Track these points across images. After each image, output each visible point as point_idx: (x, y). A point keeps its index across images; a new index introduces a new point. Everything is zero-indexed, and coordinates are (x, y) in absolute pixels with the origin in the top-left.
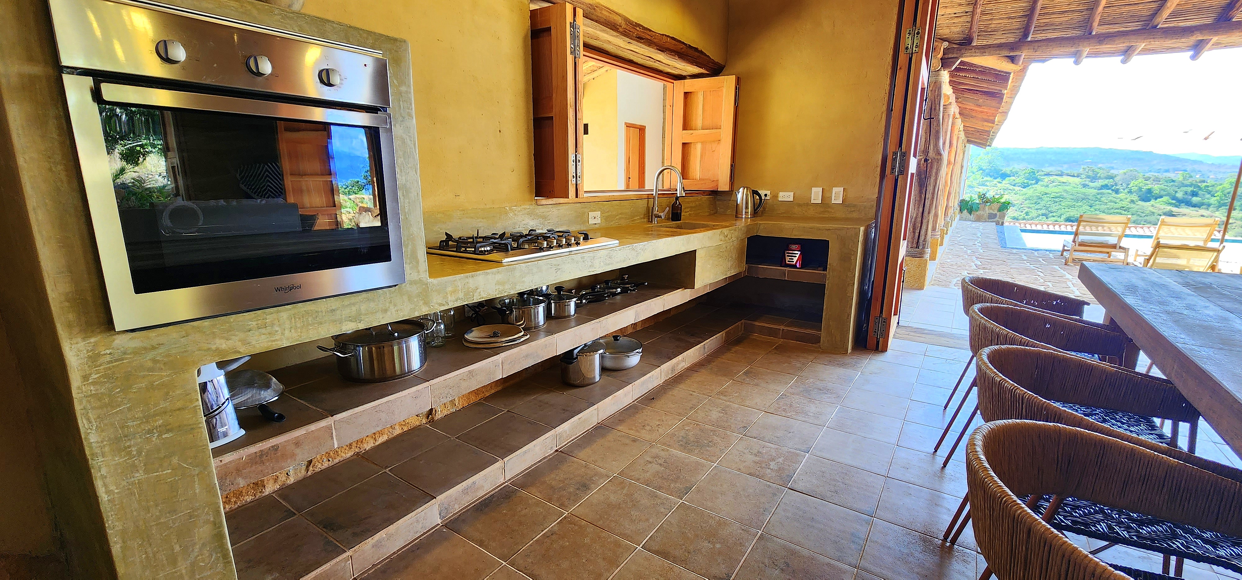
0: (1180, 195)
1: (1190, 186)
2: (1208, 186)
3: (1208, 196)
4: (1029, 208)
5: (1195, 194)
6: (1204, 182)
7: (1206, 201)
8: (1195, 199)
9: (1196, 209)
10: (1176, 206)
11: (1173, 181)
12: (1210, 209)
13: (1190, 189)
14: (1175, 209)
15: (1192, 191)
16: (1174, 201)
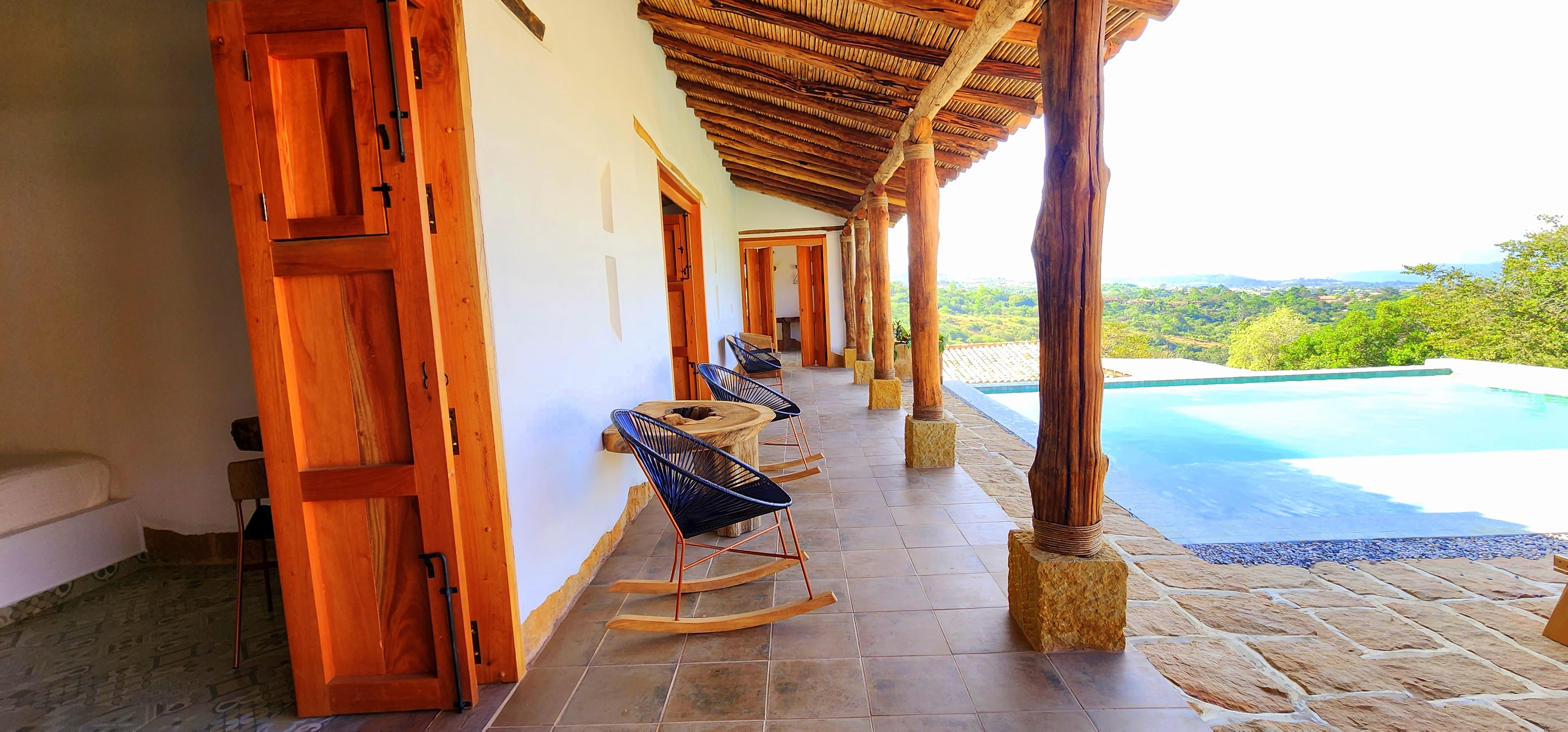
0: (953, 303)
1: (958, 295)
2: (968, 295)
3: (970, 303)
5: (962, 302)
6: (964, 291)
7: (970, 308)
8: (963, 307)
9: (966, 315)
10: (953, 314)
11: (946, 292)
12: (975, 314)
13: (958, 298)
14: (953, 316)
15: (960, 300)
16: (950, 310)
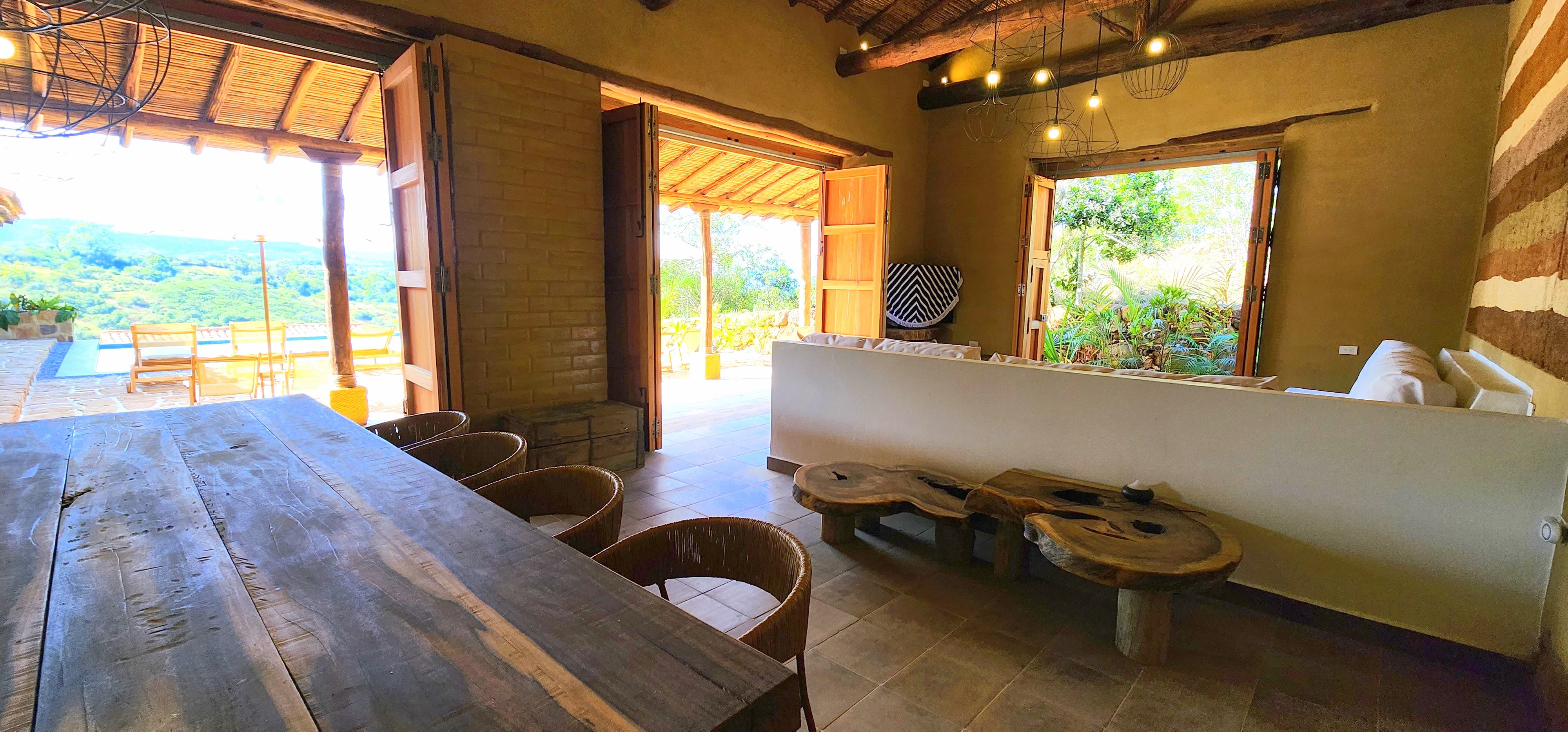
4: (172, 308)
